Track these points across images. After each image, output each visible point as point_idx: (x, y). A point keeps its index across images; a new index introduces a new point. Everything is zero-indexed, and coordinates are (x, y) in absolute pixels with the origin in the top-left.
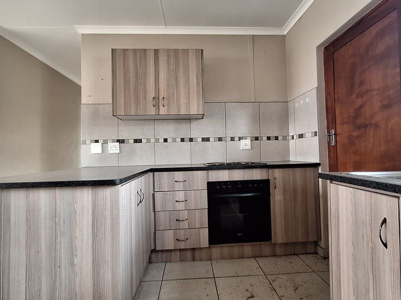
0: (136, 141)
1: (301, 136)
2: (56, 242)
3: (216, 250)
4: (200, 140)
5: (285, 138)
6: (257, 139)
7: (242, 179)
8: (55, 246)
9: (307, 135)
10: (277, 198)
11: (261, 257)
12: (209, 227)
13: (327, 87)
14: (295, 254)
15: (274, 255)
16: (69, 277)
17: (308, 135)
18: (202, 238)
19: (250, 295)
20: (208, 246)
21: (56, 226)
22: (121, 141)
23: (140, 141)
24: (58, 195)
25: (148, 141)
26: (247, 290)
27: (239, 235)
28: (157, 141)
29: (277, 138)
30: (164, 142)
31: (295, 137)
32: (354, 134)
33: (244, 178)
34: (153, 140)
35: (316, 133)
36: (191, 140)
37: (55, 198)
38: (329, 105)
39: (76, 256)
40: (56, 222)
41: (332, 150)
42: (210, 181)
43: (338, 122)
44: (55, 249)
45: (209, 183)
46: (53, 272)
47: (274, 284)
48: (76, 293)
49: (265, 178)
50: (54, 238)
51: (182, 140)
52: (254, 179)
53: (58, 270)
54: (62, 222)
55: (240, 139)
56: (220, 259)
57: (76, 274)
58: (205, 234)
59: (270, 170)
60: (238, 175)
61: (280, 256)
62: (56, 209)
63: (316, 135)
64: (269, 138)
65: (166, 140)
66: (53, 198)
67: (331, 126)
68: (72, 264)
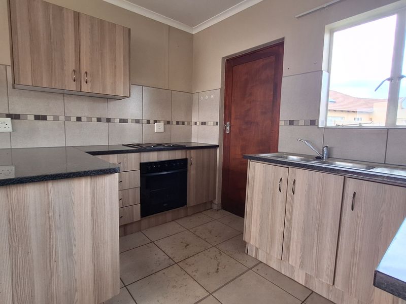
0: (37, 118)
1: (204, 123)
2: (50, 238)
3: (145, 221)
4: (118, 121)
5: (189, 124)
6: (168, 123)
7: (167, 159)
8: (50, 242)
9: (209, 123)
10: (192, 172)
11: (178, 219)
12: (141, 203)
13: (226, 90)
14: (200, 212)
15: (186, 216)
16: (68, 268)
17: (211, 123)
18: (134, 214)
19: (185, 245)
20: (140, 219)
21: (49, 222)
22: (15, 117)
23: (44, 118)
24: (52, 189)
25: (56, 118)
26: (182, 242)
27: (165, 205)
28: (68, 119)
29: (183, 123)
30: (77, 120)
31: (198, 124)
32: (244, 127)
33: (169, 158)
34: (62, 118)
35: (217, 123)
36: (108, 120)
37: (48, 193)
38: (227, 104)
39: (75, 246)
40: (49, 217)
41: (227, 136)
42: (142, 161)
43: (233, 117)
44: (50, 245)
45: (141, 164)
46: (49, 268)
47: (196, 233)
48: (76, 280)
49: (184, 157)
50: (49, 233)
51: (99, 120)
52: (177, 158)
53: (55, 263)
54: (57, 217)
55: (155, 122)
56: (148, 228)
57: (76, 263)
58: (137, 209)
59: (188, 151)
60: (165, 156)
61: (191, 215)
62: (49, 203)
63: (217, 124)
64: (178, 123)
65: (79, 119)
66: (45, 192)
67: (227, 120)
68: (70, 254)
